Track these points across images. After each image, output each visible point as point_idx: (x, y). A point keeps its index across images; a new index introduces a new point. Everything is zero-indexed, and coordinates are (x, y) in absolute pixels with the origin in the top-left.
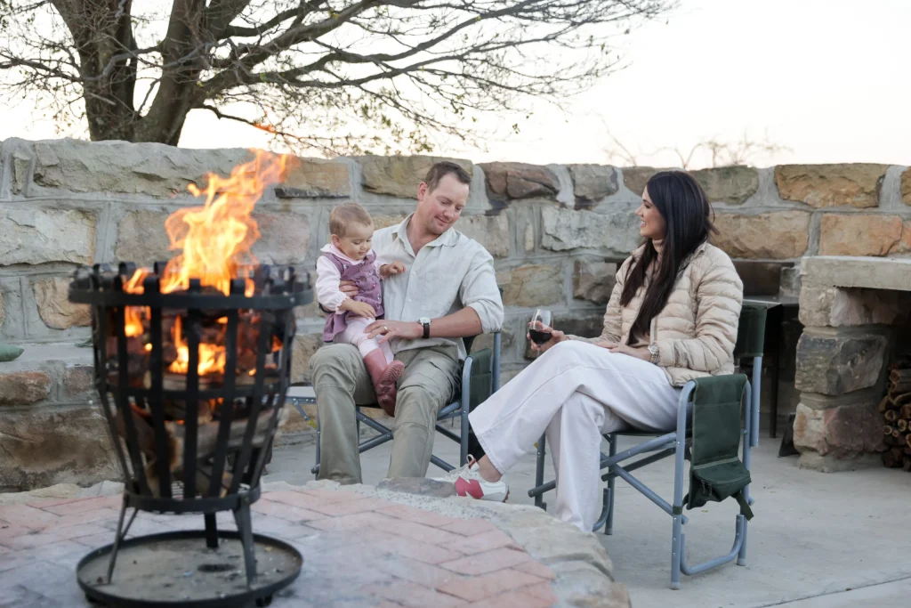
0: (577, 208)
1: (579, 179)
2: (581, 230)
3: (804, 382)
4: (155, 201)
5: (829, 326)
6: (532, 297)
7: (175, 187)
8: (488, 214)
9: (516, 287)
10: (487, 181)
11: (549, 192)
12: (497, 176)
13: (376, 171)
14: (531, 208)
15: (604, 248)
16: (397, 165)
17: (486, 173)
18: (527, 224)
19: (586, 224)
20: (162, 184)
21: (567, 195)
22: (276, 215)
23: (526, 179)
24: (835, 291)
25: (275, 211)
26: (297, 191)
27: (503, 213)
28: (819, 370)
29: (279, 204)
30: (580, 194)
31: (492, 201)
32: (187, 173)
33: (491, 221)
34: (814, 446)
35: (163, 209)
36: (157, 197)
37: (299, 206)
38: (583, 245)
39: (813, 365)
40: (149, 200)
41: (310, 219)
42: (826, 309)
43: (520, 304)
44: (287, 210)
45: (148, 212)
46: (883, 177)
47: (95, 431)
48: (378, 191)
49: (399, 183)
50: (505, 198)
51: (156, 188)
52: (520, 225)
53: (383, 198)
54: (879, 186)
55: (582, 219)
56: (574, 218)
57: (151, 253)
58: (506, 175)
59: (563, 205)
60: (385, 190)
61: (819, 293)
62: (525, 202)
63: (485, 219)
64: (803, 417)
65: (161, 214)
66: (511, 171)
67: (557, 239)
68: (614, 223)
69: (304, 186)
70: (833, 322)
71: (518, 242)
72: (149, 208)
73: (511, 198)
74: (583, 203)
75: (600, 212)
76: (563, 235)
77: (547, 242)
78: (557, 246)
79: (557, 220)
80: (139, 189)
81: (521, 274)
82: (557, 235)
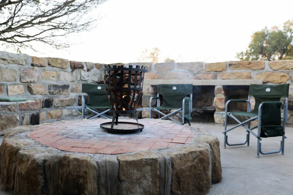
0: (87, 71)
1: (88, 65)
2: (88, 76)
3: (144, 104)
4: (5, 65)
5: (149, 93)
6: (79, 91)
7: (10, 62)
8: (71, 72)
9: (76, 89)
10: (70, 64)
11: (82, 67)
12: (72, 63)
13: (51, 61)
14: (79, 71)
15: (92, 80)
16: (54, 60)
17: (70, 63)
18: (78, 74)
19: (89, 75)
20: (7, 61)
21: (85, 68)
22: (31, 70)
23: (78, 64)
24: (150, 86)
25: (31, 69)
26: (36, 65)
27: (74, 71)
28: (147, 102)
29: (32, 67)
30: (88, 68)
31: (72, 69)
32: (12, 59)
33: (72, 74)
34: (147, 117)
35: (7, 67)
36: (5, 64)
37: (36, 68)
38: (89, 79)
39: (146, 101)
40: (4, 65)
41: (38, 71)
42: (148, 90)
43: (77, 92)
44: (33, 69)
45: (3, 68)
46: (151, 65)
47: (4, 121)
48: (51, 65)
49: (55, 64)
50: (74, 69)
51: (5, 62)
52: (77, 75)
53: (52, 67)
54: (151, 67)
55: (88, 74)
56: (87, 73)
57: (3, 78)
58: (74, 63)
59: (85, 70)
60: (53, 65)
61: (147, 86)
62: (78, 70)
63: (71, 73)
64: (144, 111)
65: (6, 69)
66: (75, 63)
67: (84, 78)
68: (94, 75)
69: (37, 64)
70: (150, 92)
71: (77, 78)
72: (4, 67)
73: (75, 68)
74: (88, 70)
75: (91, 72)
76: (85, 77)
77: (82, 78)
78: (84, 79)
79: (84, 73)
80: (1, 62)
81: (77, 85)
82: (84, 77)
